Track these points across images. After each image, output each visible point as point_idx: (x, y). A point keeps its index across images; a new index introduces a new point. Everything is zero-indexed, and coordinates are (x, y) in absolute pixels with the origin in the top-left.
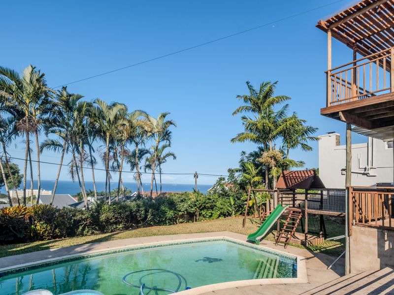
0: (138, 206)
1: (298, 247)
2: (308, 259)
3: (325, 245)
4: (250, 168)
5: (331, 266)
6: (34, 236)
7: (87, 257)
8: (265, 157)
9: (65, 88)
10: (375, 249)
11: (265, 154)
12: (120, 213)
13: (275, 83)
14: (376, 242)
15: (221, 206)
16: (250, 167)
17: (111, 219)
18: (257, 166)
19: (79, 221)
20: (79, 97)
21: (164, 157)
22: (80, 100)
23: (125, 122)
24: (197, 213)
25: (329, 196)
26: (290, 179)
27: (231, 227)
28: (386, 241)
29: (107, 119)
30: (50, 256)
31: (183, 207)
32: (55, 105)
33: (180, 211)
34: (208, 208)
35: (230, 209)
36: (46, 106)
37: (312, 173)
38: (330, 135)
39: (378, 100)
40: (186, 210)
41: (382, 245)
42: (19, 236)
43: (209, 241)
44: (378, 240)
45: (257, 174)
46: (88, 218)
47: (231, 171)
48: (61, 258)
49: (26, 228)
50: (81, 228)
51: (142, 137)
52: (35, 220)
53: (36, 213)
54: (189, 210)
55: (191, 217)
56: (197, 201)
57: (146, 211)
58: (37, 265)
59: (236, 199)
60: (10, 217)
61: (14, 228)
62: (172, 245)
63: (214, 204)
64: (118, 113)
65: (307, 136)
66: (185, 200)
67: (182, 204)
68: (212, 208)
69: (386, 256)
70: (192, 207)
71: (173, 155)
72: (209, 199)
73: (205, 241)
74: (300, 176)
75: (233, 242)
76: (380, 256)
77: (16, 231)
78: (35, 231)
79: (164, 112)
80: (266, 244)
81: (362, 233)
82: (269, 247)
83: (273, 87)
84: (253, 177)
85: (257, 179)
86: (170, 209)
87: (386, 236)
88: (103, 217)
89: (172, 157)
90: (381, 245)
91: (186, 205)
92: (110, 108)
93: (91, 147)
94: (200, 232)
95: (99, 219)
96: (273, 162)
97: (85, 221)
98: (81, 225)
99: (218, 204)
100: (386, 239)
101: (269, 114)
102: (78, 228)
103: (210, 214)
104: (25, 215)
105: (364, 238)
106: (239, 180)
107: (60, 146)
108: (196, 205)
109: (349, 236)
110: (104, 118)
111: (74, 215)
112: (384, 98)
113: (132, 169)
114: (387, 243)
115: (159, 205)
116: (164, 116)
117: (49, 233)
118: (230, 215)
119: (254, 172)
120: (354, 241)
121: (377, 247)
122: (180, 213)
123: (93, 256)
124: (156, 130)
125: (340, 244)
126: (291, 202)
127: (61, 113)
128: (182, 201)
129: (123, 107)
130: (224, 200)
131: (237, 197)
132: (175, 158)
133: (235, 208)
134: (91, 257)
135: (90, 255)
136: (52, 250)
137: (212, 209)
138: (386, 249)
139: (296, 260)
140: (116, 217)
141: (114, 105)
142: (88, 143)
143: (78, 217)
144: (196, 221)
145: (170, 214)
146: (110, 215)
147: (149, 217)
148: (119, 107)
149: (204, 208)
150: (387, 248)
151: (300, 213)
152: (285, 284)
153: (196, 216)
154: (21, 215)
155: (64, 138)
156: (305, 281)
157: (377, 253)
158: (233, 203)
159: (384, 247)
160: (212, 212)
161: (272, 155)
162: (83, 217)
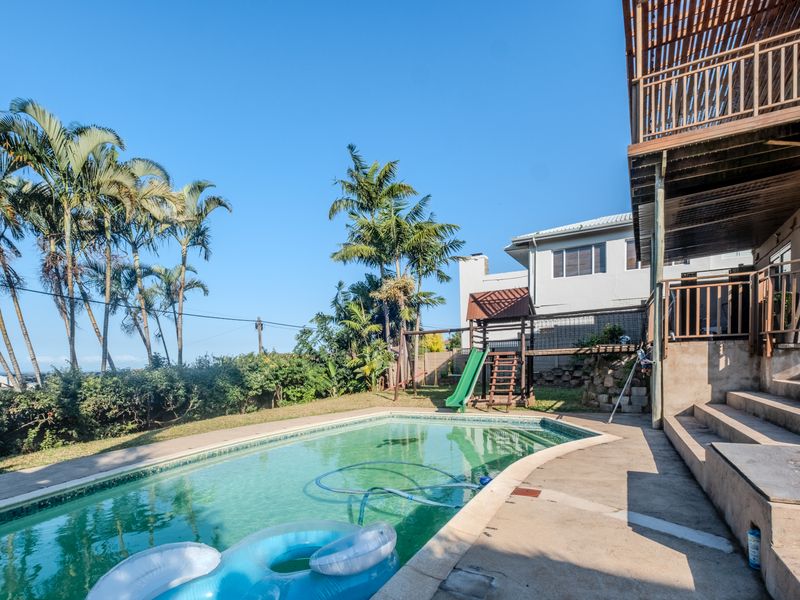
0: (171, 378)
1: (517, 410)
2: (559, 418)
5: (611, 419)
7: (154, 472)
10: (704, 372)
11: (390, 283)
12: (130, 395)
14: (705, 360)
17: (110, 409)
19: (25, 417)
24: (279, 393)
26: (490, 304)
28: (721, 356)
29: (63, 167)
31: (256, 380)
33: (250, 389)
34: (296, 383)
35: (328, 383)
37: (526, 292)
38: (476, 257)
40: (262, 387)
41: (715, 363)
45: (373, 321)
46: (50, 408)
47: (322, 319)
48: (91, 478)
54: (266, 387)
55: (265, 399)
56: (280, 368)
57: (189, 390)
58: (25, 505)
63: (305, 374)
64: (91, 156)
66: (259, 366)
67: (253, 375)
68: (302, 382)
69: (722, 379)
70: (271, 381)
71: (202, 286)
72: (299, 365)
74: (506, 298)
75: (413, 418)
76: (711, 380)
81: (684, 351)
84: (365, 326)
85: (373, 327)
86: (235, 385)
87: (721, 349)
88: (87, 408)
89: (198, 291)
90: (713, 364)
91: (260, 377)
95: (77, 410)
96: (402, 297)
97: (41, 418)
98: (33, 426)
99: (312, 375)
100: (721, 353)
102: (24, 433)
103: (299, 395)
105: (686, 359)
106: (336, 333)
108: (277, 377)
109: (661, 360)
114: (722, 361)
115: (213, 376)
116: (201, 187)
118: (329, 394)
119: (365, 317)
120: (669, 365)
121: (707, 369)
122: (251, 393)
123: (167, 469)
128: (253, 369)
130: (316, 368)
132: (206, 292)
133: (339, 382)
134: (162, 470)
135: (161, 465)
137: (302, 384)
138: (721, 369)
139: (542, 422)
140: (120, 406)
144: (276, 406)
145: (235, 393)
146: (106, 400)
147: (194, 401)
149: (292, 381)
150: (722, 366)
153: (276, 398)
156: (616, 437)
158: (333, 374)
159: (718, 366)
160: (303, 390)
161: (402, 284)
162: (37, 406)
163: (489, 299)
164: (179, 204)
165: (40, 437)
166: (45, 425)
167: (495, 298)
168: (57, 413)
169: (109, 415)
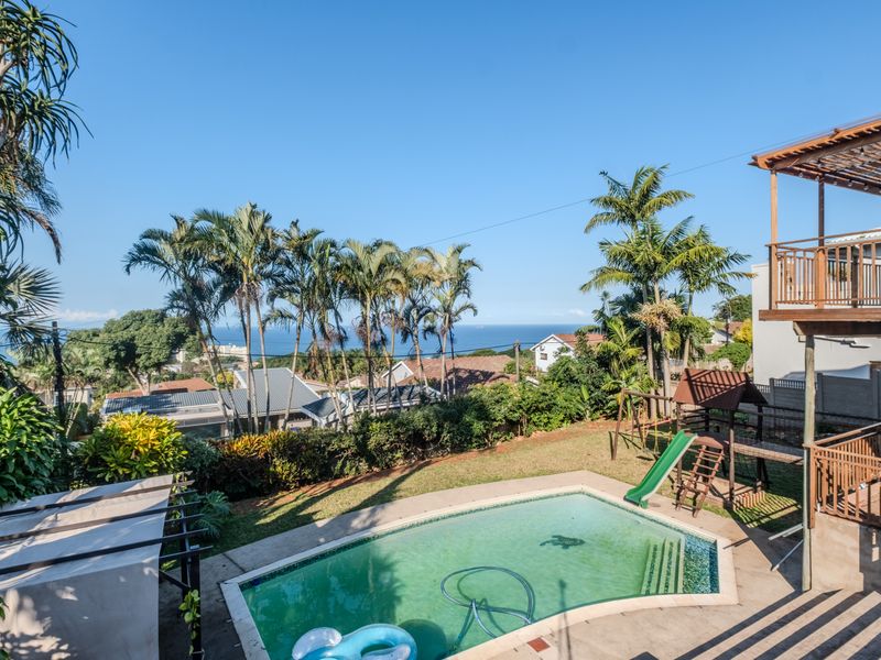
0: (427, 419)
1: (717, 512)
2: (736, 544)
3: (767, 509)
4: (617, 329)
5: (778, 566)
6: (274, 483)
8: (645, 313)
9: (295, 224)
10: (856, 556)
11: (646, 308)
12: (398, 434)
13: (663, 167)
14: (857, 544)
15: (565, 404)
16: (618, 327)
17: (384, 445)
18: (631, 324)
19: (336, 452)
20: (316, 233)
21: (457, 313)
22: (318, 238)
23: (399, 276)
24: (524, 421)
25: (774, 388)
26: (702, 386)
27: (590, 459)
28: (874, 546)
29: (366, 270)
30: (322, 540)
31: (500, 412)
32: (279, 250)
33: (495, 420)
34: (541, 410)
35: (581, 407)
36: (268, 253)
37: (743, 378)
39: (861, 316)
40: (505, 417)
41: (867, 551)
42: (253, 484)
43: (558, 496)
44: (861, 543)
45: (632, 343)
46: (349, 447)
47: (581, 335)
49: (261, 472)
50: (340, 463)
51: (422, 288)
52: (273, 458)
53: (274, 446)
54: (510, 417)
55: (512, 426)
56: (524, 399)
57: (440, 426)
59: (592, 388)
60: (239, 457)
61: (245, 473)
62: (497, 506)
63: (553, 401)
64: (385, 260)
65: (728, 271)
66: (502, 399)
67: (497, 408)
68: (549, 408)
69: (873, 571)
70: (515, 412)
71: (472, 307)
72: (544, 394)
73: (551, 497)
74: (720, 382)
76: (862, 569)
77: (249, 478)
78: (275, 475)
79: (459, 242)
80: (658, 506)
81: (834, 527)
82: (665, 513)
83: (660, 176)
84: (624, 348)
85: (631, 352)
86: (479, 418)
87: (874, 538)
88: (372, 444)
89: (470, 311)
90: (865, 552)
91: (504, 409)
92: (370, 250)
93: (337, 314)
94: (538, 475)
95: (366, 446)
96: (662, 323)
97: (345, 453)
98: (340, 458)
99: (560, 400)
100: (874, 543)
101: (653, 235)
102: (336, 463)
103: (546, 420)
104: (258, 451)
105: (835, 536)
106: (596, 350)
107: (291, 317)
108: (521, 408)
109: (809, 528)
110: (360, 268)
111: (328, 444)
112: (872, 316)
113: (405, 340)
114: (876, 551)
115: (461, 413)
116: (459, 250)
117: (295, 477)
118: (581, 418)
119: (625, 338)
120: (818, 537)
121: (858, 555)
122: (496, 424)
124: (447, 276)
125: (796, 505)
126: (703, 425)
127: (290, 263)
128: (498, 402)
129: (392, 250)
130: (569, 390)
131: (593, 384)
132: (476, 312)
133: (592, 406)
136: (320, 524)
137: (549, 410)
138: (874, 560)
139: (715, 544)
140: (391, 442)
141: (378, 244)
142: (332, 306)
143: (335, 445)
144: (522, 433)
145: (478, 427)
146: (382, 438)
147: (446, 436)
148: (385, 250)
149: (537, 409)
150: (875, 557)
151: (720, 451)
152: (700, 607)
153: (521, 425)
154: (254, 451)
155: (297, 306)
156: (733, 600)
157: (858, 563)
158: (586, 397)
159: (870, 556)
160: (550, 415)
161: (659, 311)
162: (343, 446)
163: (703, 379)
164: (444, 261)
165: (344, 465)
166: (347, 458)
167: (709, 380)
168: (354, 449)
169: (385, 448)
